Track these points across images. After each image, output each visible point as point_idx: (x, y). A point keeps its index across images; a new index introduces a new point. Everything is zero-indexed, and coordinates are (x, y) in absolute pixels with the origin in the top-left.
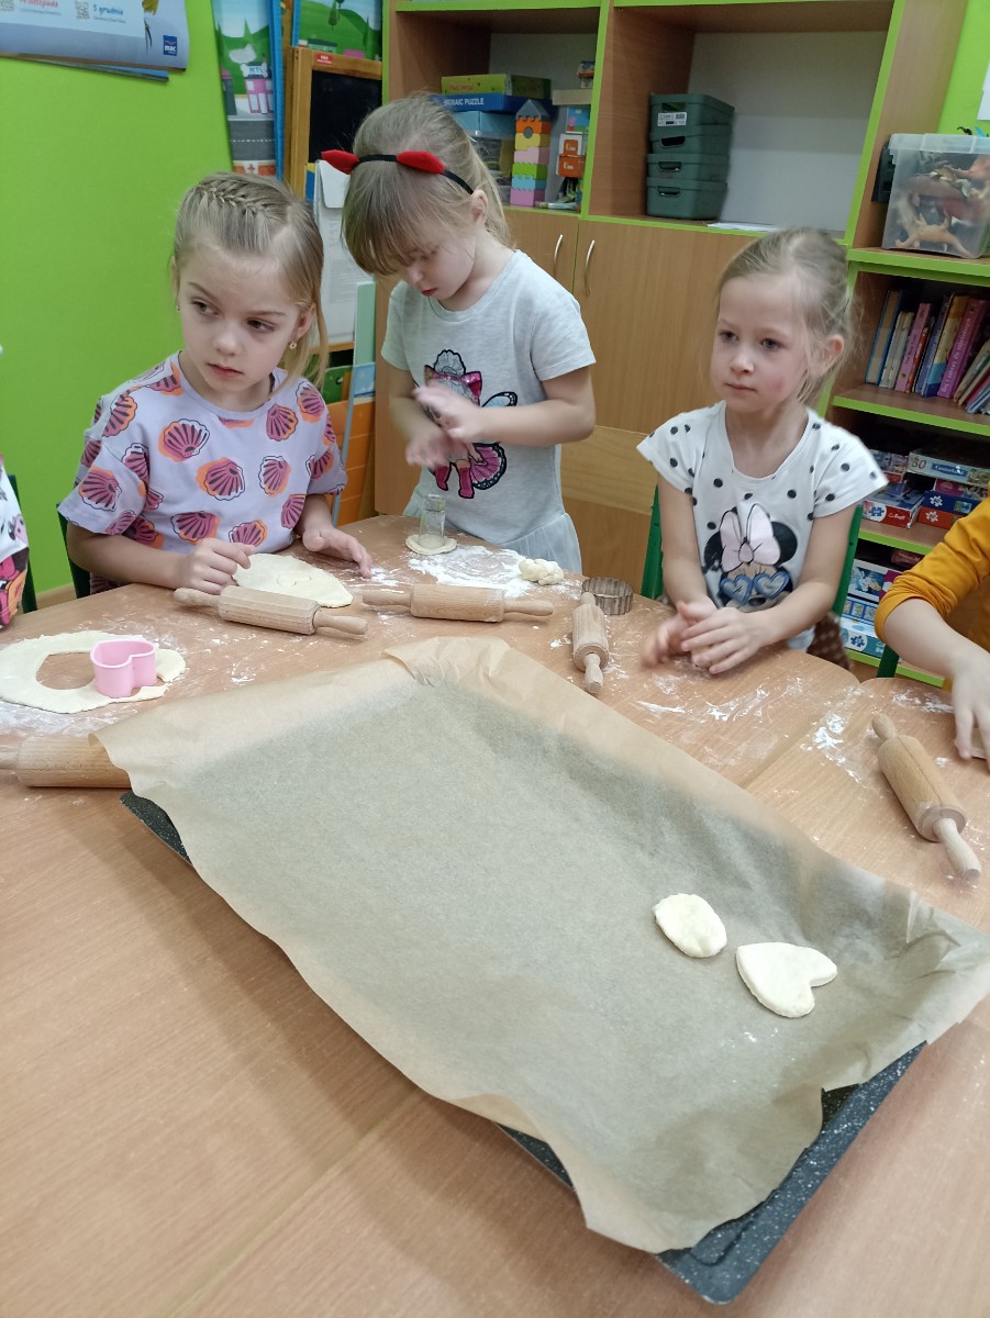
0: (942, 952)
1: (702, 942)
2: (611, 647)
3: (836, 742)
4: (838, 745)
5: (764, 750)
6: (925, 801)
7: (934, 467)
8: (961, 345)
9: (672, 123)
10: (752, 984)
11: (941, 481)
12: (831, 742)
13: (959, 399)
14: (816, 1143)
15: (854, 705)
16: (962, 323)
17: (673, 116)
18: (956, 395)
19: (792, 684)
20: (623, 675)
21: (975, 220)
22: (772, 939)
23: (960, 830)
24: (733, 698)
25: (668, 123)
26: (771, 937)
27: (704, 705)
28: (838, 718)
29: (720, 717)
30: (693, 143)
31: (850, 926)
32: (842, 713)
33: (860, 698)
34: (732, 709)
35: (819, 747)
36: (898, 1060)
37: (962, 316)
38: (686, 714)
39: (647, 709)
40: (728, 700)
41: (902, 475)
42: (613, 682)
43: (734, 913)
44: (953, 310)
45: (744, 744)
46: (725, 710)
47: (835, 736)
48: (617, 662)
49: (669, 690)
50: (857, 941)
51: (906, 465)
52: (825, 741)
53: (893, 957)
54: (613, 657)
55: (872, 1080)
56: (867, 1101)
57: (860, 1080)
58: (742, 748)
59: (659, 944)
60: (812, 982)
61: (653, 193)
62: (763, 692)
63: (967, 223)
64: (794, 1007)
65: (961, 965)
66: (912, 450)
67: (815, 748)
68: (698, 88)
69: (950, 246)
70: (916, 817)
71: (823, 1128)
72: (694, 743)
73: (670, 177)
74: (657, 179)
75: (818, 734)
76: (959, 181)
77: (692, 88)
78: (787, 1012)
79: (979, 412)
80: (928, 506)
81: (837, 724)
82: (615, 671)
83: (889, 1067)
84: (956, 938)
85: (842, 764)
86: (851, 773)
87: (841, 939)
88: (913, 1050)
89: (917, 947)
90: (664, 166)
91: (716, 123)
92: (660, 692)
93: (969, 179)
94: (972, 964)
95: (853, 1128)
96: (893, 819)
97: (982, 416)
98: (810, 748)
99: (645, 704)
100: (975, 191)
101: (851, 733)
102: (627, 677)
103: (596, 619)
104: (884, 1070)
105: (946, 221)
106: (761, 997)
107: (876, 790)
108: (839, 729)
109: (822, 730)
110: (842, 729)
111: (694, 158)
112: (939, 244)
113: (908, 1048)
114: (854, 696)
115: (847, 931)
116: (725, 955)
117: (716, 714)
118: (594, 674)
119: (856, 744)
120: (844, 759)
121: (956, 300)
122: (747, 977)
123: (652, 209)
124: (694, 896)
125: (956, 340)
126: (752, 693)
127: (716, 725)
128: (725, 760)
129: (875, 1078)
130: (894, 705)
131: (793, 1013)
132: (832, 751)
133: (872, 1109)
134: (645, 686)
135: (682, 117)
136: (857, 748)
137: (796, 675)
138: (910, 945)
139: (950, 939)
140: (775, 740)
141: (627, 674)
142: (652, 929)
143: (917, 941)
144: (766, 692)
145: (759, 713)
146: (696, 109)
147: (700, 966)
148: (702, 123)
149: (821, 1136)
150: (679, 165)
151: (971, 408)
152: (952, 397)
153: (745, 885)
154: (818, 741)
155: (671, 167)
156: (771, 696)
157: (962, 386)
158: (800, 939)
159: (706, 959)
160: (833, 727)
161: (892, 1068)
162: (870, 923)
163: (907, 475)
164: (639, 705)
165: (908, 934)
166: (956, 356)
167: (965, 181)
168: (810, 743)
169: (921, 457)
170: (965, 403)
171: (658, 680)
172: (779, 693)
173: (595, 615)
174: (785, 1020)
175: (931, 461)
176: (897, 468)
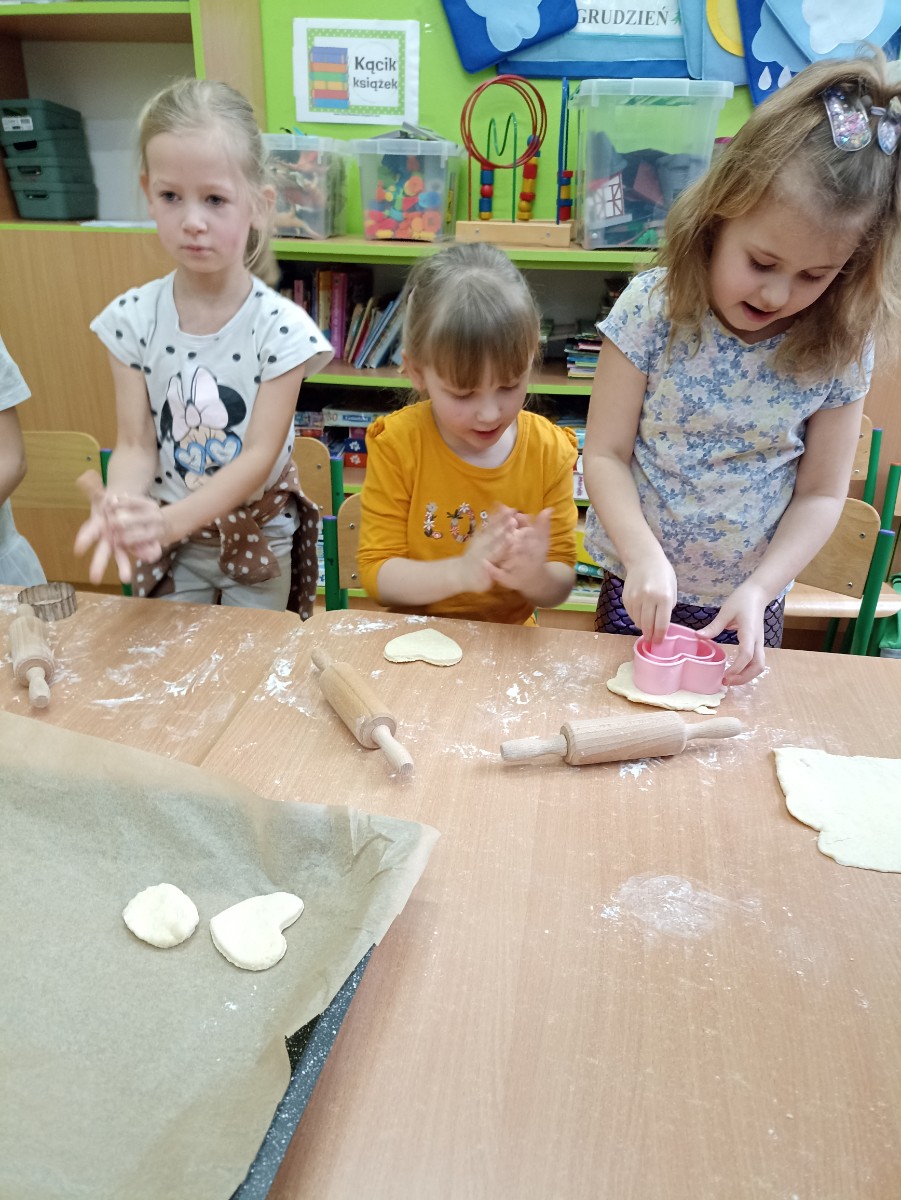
0: (380, 854)
1: (173, 930)
2: (58, 654)
3: (286, 684)
4: (288, 687)
5: (223, 711)
6: (360, 717)
7: (344, 417)
8: (337, 312)
9: (18, 127)
10: (226, 951)
11: (354, 429)
12: (281, 686)
13: (348, 357)
14: (287, 1094)
15: (298, 646)
16: (332, 295)
17: (17, 121)
18: (345, 355)
19: (243, 641)
20: (75, 679)
21: (315, 206)
22: (243, 897)
23: (393, 733)
24: (190, 669)
25: (14, 128)
26: (243, 896)
27: (162, 684)
28: (285, 662)
29: (179, 692)
30: (46, 147)
31: (308, 858)
32: (288, 655)
33: (302, 638)
34: (190, 681)
35: (271, 694)
36: (353, 973)
37: (330, 287)
38: (144, 700)
39: (103, 706)
40: (185, 673)
41: (322, 429)
42: (65, 689)
43: (204, 886)
44: (321, 284)
45: (205, 712)
46: (182, 684)
47: (284, 679)
48: (67, 666)
49: (125, 681)
50: (317, 869)
51: (322, 420)
52: (275, 687)
53: (347, 872)
54: (63, 663)
55: (331, 1005)
56: (330, 1027)
57: (320, 1010)
58: (203, 716)
59: (134, 947)
60: (281, 925)
61: (20, 197)
62: (217, 656)
63: (309, 209)
64: (267, 958)
65: (397, 859)
66: (323, 406)
67: (267, 696)
68: (37, 93)
69: (302, 230)
70: (356, 731)
71: (292, 1075)
72: (156, 726)
73: (34, 181)
74: (20, 184)
75: (268, 682)
76: (292, 173)
77: (33, 92)
78: (263, 965)
79: (364, 367)
80: (349, 451)
81: (284, 667)
82: (66, 678)
83: (346, 983)
84: (390, 836)
85: (294, 703)
86: (301, 710)
87: (302, 873)
88: (365, 957)
89: (363, 855)
90: (23, 170)
91: (64, 127)
92: (114, 685)
93: (300, 171)
94: (405, 854)
95: (320, 1060)
96: (341, 740)
97: (368, 369)
98: (263, 698)
99: (102, 701)
100: (307, 181)
101: (297, 673)
102: (80, 680)
103: (32, 630)
104: (342, 989)
105: (292, 209)
106: (237, 961)
107: (324, 718)
108: (287, 672)
109: (272, 677)
110: (289, 671)
111: (51, 161)
112: (292, 229)
113: (360, 957)
114: (297, 637)
115: (306, 863)
116: (201, 931)
117: (174, 690)
118: (39, 688)
119: (303, 681)
120: (294, 699)
121: (321, 274)
122: (221, 947)
123: (24, 212)
124: (163, 885)
125: (331, 308)
126: (207, 660)
127: (175, 702)
128: (188, 734)
129: (334, 1001)
130: (332, 635)
131: (268, 963)
132: (283, 695)
133: (335, 1032)
134: (100, 683)
135: (27, 121)
136: (304, 684)
137: (245, 632)
138: (358, 856)
139: (386, 839)
140: (233, 699)
141: (79, 677)
142: (125, 935)
143: (362, 850)
144: (220, 655)
145: (216, 677)
146: (40, 114)
147: (176, 954)
148: (50, 128)
149: (292, 1083)
150: (38, 168)
151: (359, 365)
152: (342, 357)
153: (210, 855)
154: (269, 688)
155: (32, 171)
156: (225, 659)
157: (347, 347)
158: (269, 887)
159: (183, 944)
160: (281, 671)
161: (348, 982)
162: (324, 849)
163: (327, 429)
164: (95, 705)
165: (354, 847)
166: (336, 322)
167: (296, 173)
168: (262, 692)
169: (332, 411)
170: (353, 361)
171: (113, 673)
172: (233, 652)
173: (31, 626)
174: (262, 974)
175: (341, 413)
176: (316, 424)
